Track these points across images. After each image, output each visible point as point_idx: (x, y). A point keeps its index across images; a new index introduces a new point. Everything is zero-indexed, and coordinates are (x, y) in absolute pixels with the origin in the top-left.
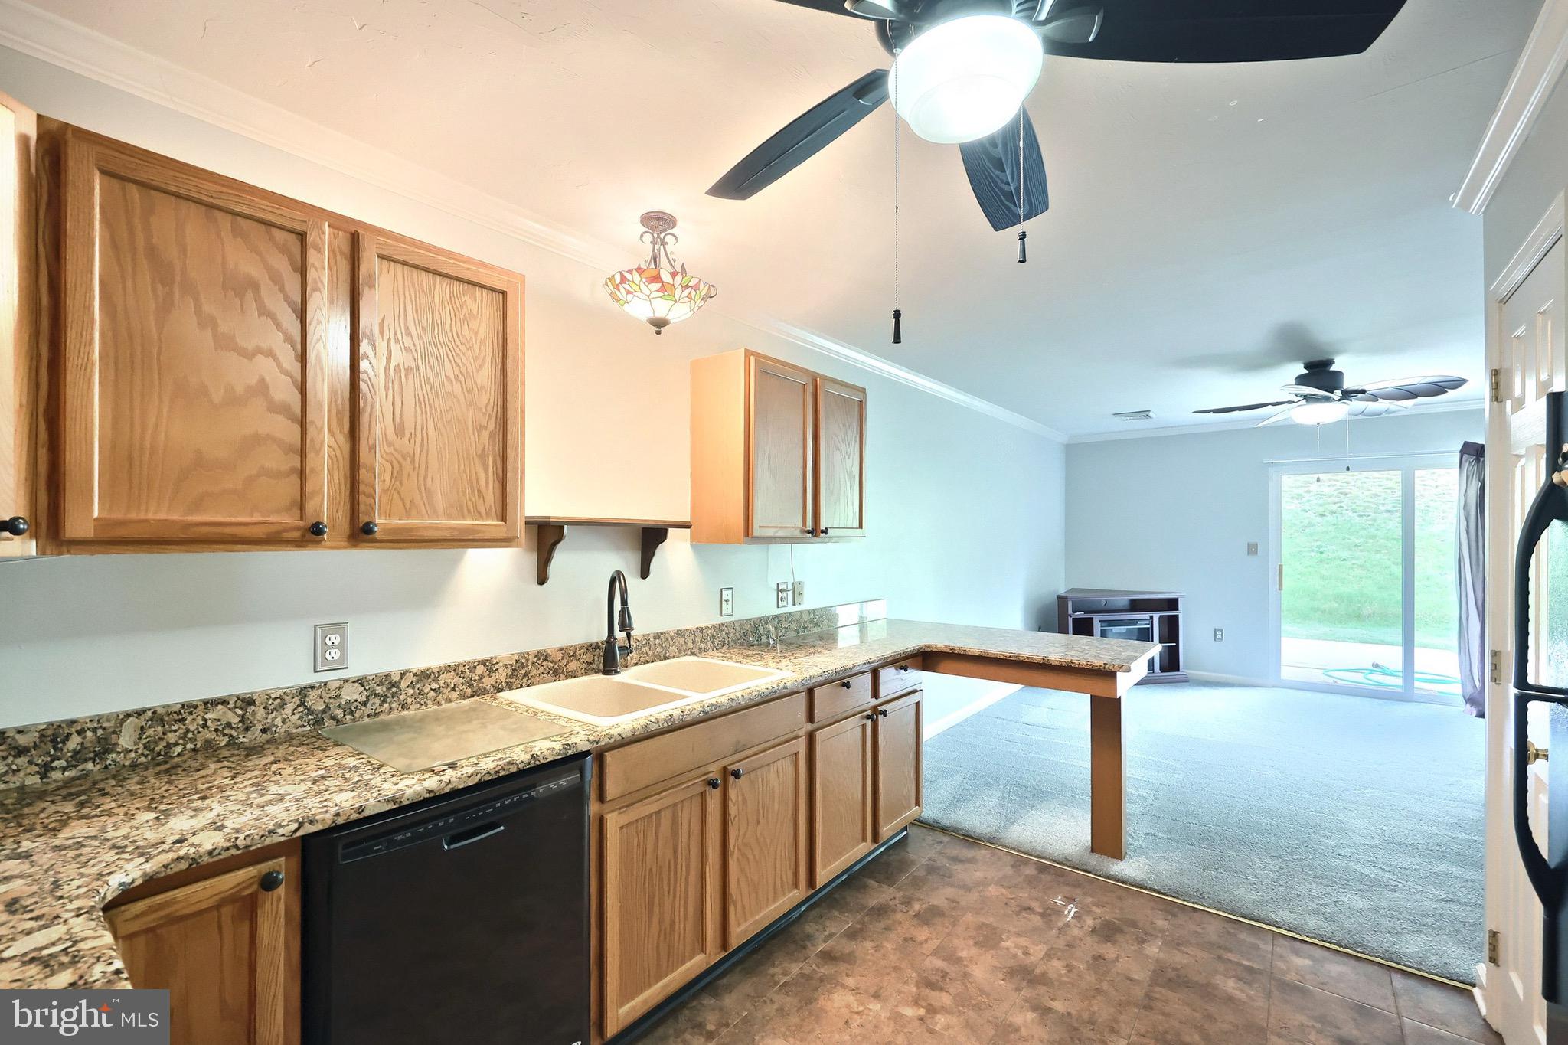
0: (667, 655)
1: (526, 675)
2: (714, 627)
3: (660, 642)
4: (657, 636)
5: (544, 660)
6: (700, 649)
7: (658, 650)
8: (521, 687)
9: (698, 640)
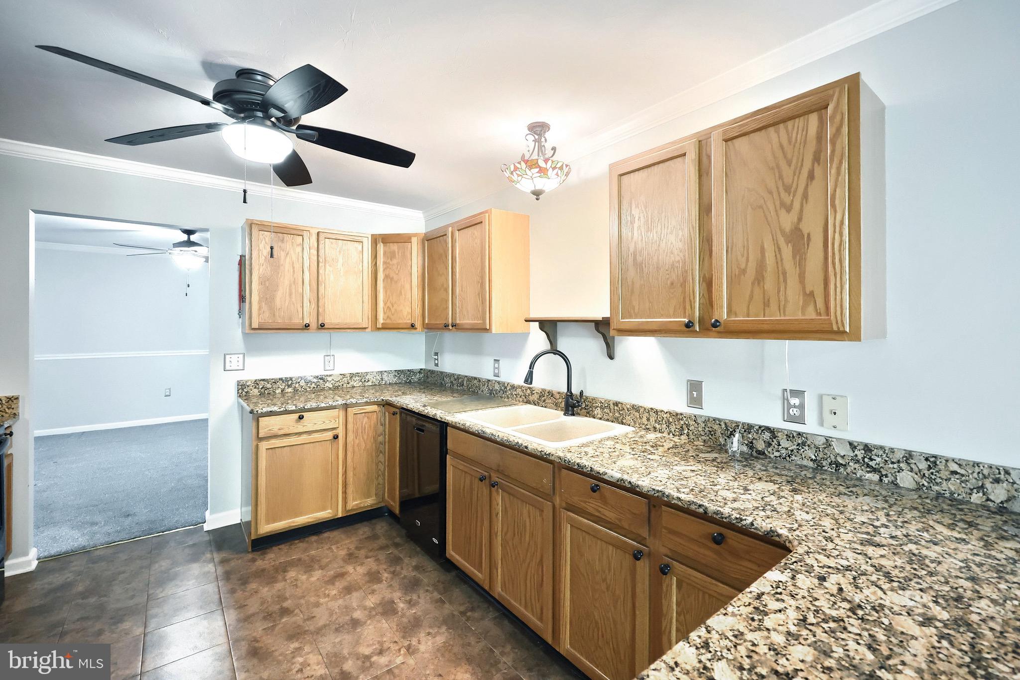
0: (624, 421)
1: (544, 401)
2: (670, 413)
3: (618, 409)
4: (616, 404)
5: (552, 396)
6: (655, 428)
7: (616, 414)
8: (542, 406)
9: (652, 419)
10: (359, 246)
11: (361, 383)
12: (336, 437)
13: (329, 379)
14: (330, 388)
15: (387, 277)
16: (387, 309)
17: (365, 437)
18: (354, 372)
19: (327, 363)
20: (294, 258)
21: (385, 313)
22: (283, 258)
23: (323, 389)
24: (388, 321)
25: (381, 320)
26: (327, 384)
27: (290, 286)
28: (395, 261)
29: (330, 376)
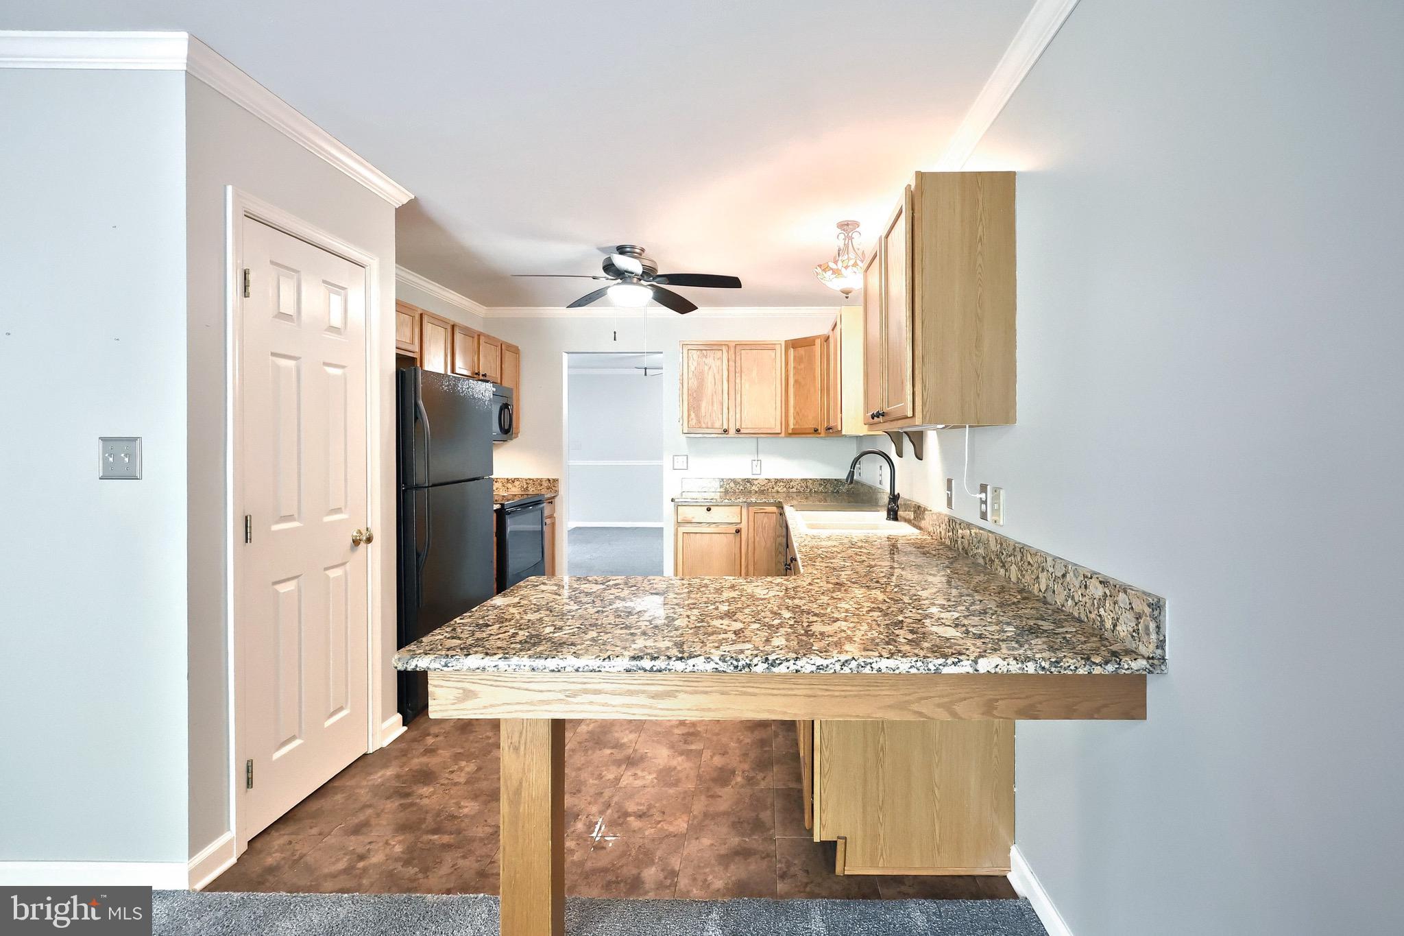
10: (772, 353)
11: (785, 489)
12: (738, 531)
13: (756, 482)
14: (756, 492)
15: (796, 381)
16: (797, 414)
17: (766, 536)
18: (779, 477)
19: (754, 466)
20: (715, 371)
21: (794, 418)
22: (706, 371)
23: (750, 492)
24: (797, 427)
25: (791, 426)
26: (754, 488)
27: (713, 395)
28: (802, 366)
29: (757, 479)
